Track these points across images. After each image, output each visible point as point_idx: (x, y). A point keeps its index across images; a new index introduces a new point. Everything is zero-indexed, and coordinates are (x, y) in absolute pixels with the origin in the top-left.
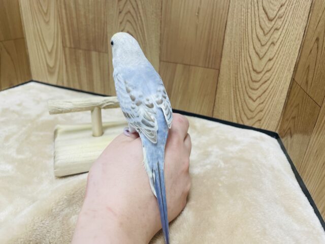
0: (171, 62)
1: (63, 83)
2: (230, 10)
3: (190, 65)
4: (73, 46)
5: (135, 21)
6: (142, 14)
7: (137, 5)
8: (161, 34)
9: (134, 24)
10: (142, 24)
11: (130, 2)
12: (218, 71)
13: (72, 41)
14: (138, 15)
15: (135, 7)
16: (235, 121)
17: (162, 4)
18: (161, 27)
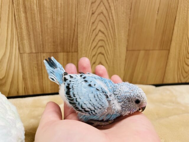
0: (135, 50)
1: (18, 93)
2: (178, 9)
3: (149, 50)
4: (34, 51)
5: (107, 21)
6: (114, 14)
7: (110, 7)
8: (129, 29)
9: (106, 23)
10: (114, 23)
11: (104, 4)
12: (168, 51)
13: (33, 45)
14: (110, 15)
15: (108, 8)
16: (176, 82)
17: (131, 6)
18: (129, 24)
